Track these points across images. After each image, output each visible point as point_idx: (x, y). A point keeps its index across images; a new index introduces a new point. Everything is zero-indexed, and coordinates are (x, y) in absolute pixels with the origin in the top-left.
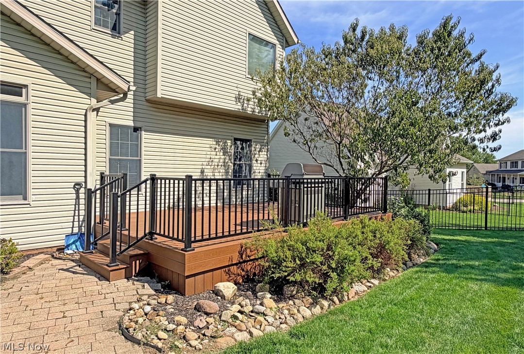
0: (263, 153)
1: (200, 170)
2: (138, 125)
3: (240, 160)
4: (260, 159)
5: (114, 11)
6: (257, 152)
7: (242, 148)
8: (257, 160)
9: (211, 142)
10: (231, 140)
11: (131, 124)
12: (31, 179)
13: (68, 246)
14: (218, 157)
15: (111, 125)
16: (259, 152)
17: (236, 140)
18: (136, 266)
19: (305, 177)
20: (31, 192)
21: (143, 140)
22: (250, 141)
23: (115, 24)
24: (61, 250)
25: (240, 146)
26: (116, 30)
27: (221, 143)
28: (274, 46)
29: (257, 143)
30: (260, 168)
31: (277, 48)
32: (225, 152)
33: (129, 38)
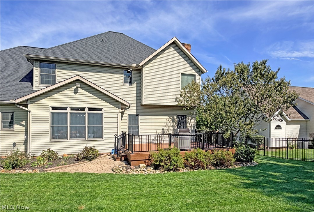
0: (193, 120)
1: (162, 129)
2: (138, 114)
3: (181, 124)
4: (191, 123)
5: (130, 77)
6: (190, 121)
7: (182, 119)
8: (189, 124)
9: (167, 118)
10: (176, 116)
11: (135, 114)
12: (104, 133)
13: (112, 153)
14: (170, 123)
15: (129, 115)
16: (190, 120)
17: (178, 116)
18: (123, 158)
19: (180, 134)
20: (104, 137)
21: (140, 119)
22: (186, 116)
23: (130, 81)
24: (111, 154)
25: (181, 118)
26: (130, 83)
27: (171, 118)
28: (194, 75)
29: (189, 116)
30: (191, 127)
31: (196, 76)
32: (173, 121)
33: (135, 85)
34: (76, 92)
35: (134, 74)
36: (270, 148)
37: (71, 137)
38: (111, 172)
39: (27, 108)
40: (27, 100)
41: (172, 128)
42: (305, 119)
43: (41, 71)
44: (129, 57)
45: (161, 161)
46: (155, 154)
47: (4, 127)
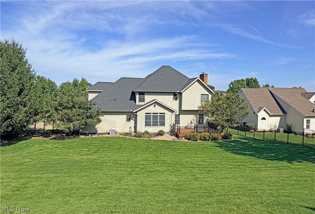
0: (207, 117)
2: (180, 114)
3: (200, 119)
5: (176, 97)
7: (201, 116)
8: (205, 118)
9: (194, 115)
11: (178, 114)
13: (170, 132)
14: (195, 118)
15: (175, 114)
17: (199, 115)
18: (175, 135)
20: (165, 125)
21: (180, 116)
22: (203, 115)
26: (176, 100)
27: (196, 115)
28: (208, 95)
29: (205, 115)
30: (206, 120)
31: (209, 95)
32: (197, 117)
33: (178, 100)
34: (155, 106)
35: (178, 96)
36: (257, 132)
37: (152, 125)
38: (172, 140)
39: (137, 113)
40: (137, 111)
41: (196, 121)
42: (283, 113)
43: (139, 97)
44: (175, 86)
45: (191, 137)
46: (188, 134)
47: (127, 121)
